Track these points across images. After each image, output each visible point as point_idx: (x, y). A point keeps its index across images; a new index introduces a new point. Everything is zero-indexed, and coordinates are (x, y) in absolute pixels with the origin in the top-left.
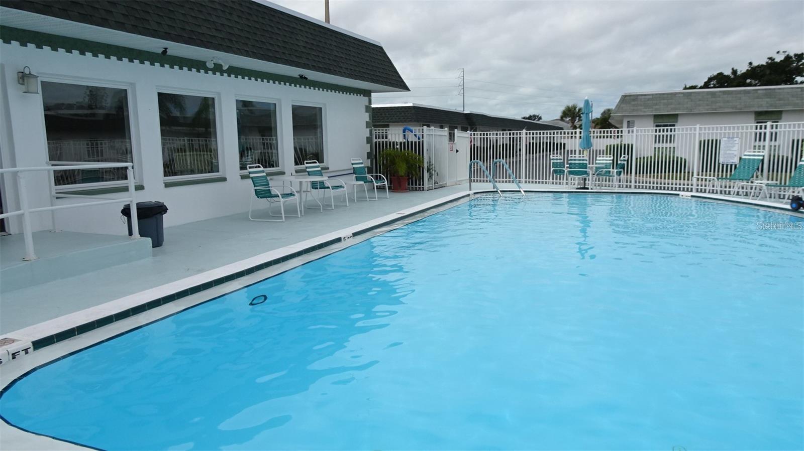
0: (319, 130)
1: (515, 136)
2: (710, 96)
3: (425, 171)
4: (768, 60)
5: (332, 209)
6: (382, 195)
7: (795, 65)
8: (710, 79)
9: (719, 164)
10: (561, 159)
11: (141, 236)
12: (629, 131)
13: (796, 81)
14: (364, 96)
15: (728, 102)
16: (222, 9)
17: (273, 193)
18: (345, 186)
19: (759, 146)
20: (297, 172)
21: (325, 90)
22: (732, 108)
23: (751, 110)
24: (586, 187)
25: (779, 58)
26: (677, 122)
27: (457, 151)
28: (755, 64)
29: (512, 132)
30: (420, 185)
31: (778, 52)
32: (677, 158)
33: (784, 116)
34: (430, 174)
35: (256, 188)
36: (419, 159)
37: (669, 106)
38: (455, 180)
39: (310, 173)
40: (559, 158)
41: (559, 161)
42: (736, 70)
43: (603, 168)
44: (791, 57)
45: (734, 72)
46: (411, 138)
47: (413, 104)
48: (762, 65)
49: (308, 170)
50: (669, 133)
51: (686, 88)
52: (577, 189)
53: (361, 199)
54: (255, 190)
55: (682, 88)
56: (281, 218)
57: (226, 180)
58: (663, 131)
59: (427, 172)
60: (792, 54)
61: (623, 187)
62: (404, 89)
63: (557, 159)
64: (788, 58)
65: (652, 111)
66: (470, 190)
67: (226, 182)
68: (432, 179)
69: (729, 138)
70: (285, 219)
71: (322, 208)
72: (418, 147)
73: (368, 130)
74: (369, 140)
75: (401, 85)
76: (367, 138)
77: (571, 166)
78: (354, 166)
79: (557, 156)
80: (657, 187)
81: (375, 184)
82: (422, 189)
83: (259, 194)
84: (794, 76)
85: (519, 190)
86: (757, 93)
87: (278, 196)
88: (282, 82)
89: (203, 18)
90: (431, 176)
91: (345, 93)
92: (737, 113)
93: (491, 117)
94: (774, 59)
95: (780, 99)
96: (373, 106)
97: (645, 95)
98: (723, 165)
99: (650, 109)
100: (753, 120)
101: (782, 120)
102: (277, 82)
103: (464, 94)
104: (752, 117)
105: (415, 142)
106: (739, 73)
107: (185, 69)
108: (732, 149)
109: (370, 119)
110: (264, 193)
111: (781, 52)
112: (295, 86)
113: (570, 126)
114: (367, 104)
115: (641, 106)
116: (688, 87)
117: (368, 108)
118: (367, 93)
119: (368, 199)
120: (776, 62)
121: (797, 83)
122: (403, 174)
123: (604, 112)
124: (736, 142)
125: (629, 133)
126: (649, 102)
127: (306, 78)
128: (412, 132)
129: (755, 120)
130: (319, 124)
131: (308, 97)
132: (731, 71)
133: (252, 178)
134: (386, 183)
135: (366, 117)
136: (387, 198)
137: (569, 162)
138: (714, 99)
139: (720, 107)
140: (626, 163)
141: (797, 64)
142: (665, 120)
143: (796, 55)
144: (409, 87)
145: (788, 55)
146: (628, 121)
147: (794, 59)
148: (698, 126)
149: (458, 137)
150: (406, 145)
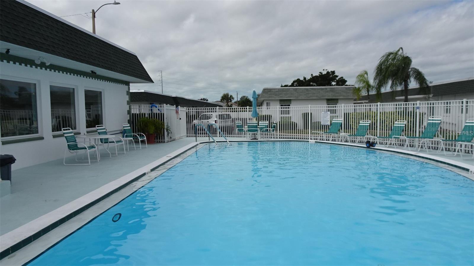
0: (100, 106)
1: (199, 110)
2: (306, 91)
3: (165, 131)
4: (319, 73)
5: (116, 156)
6: (144, 146)
7: (331, 76)
8: (294, 82)
9: (321, 125)
10: (241, 123)
11: (2, 180)
12: (267, 108)
13: (332, 84)
14: (126, 85)
15: (314, 93)
16: (47, 26)
17: (79, 146)
18: (123, 141)
19: (335, 116)
20: (88, 132)
21: (104, 81)
22: (316, 97)
23: (325, 98)
24: (256, 138)
25: (324, 73)
26: (291, 103)
27: (180, 119)
28: (314, 75)
29: (197, 108)
30: (162, 139)
31: (324, 70)
32: (293, 122)
33: (339, 101)
34: (168, 132)
35: (68, 143)
36: (161, 123)
37: (287, 95)
38: (179, 136)
39: (100, 133)
40: (240, 122)
41: (240, 124)
42: (306, 78)
43: (264, 128)
44: (329, 73)
45: (305, 78)
46: (155, 111)
47: (144, 91)
48: (317, 76)
49: (98, 131)
50: (288, 109)
51: (282, 86)
52: (251, 139)
53: (132, 149)
54: (68, 145)
55: (280, 86)
56: (88, 162)
57: (44, 139)
58: (287, 108)
59: (167, 131)
60: (330, 71)
61: (275, 138)
62: (150, 82)
63: (239, 123)
64: (328, 73)
65: (279, 97)
66: (196, 141)
67: (44, 140)
68: (169, 135)
69: (325, 112)
70: (91, 164)
71: (111, 155)
72: (161, 116)
73: (128, 106)
74: (129, 112)
75: (149, 79)
76: (128, 111)
77: (249, 127)
78: (125, 128)
79: (239, 122)
80: (287, 137)
81: (140, 139)
82: (163, 142)
83: (70, 147)
84: (331, 82)
85: (226, 141)
86: (326, 89)
87: (86, 149)
88: (79, 74)
89: (35, 31)
90: (168, 134)
91: (115, 83)
92: (319, 99)
93: (186, 99)
94: (322, 73)
95: (337, 93)
96: (131, 91)
97: (275, 89)
98: (323, 126)
99: (278, 97)
100: (326, 103)
101: (338, 103)
102: (76, 75)
103: (162, 85)
104: (325, 102)
105: (159, 114)
106: (307, 79)
107: (17, 64)
108: (327, 118)
109: (129, 100)
110: (73, 147)
111: (325, 70)
112: (87, 78)
113: (225, 105)
114: (127, 90)
115: (273, 94)
116: (283, 85)
117: (128, 93)
118: (127, 83)
119: (135, 149)
120: (323, 75)
121: (332, 85)
122: (152, 133)
123: (242, 97)
124: (328, 114)
125: (267, 109)
126: (277, 93)
127: (96, 73)
128: (157, 108)
129: (327, 103)
130: (99, 101)
131: (94, 85)
132: (303, 78)
133: (66, 137)
134: (145, 138)
135: (127, 98)
136: (146, 148)
137: (248, 125)
138: (308, 92)
139: (311, 96)
140: (276, 125)
141: (332, 76)
142: (285, 103)
143: (331, 72)
144: (153, 80)
145: (328, 71)
146: (267, 103)
147: (331, 73)
148: (309, 106)
149: (180, 110)
150: (152, 115)
